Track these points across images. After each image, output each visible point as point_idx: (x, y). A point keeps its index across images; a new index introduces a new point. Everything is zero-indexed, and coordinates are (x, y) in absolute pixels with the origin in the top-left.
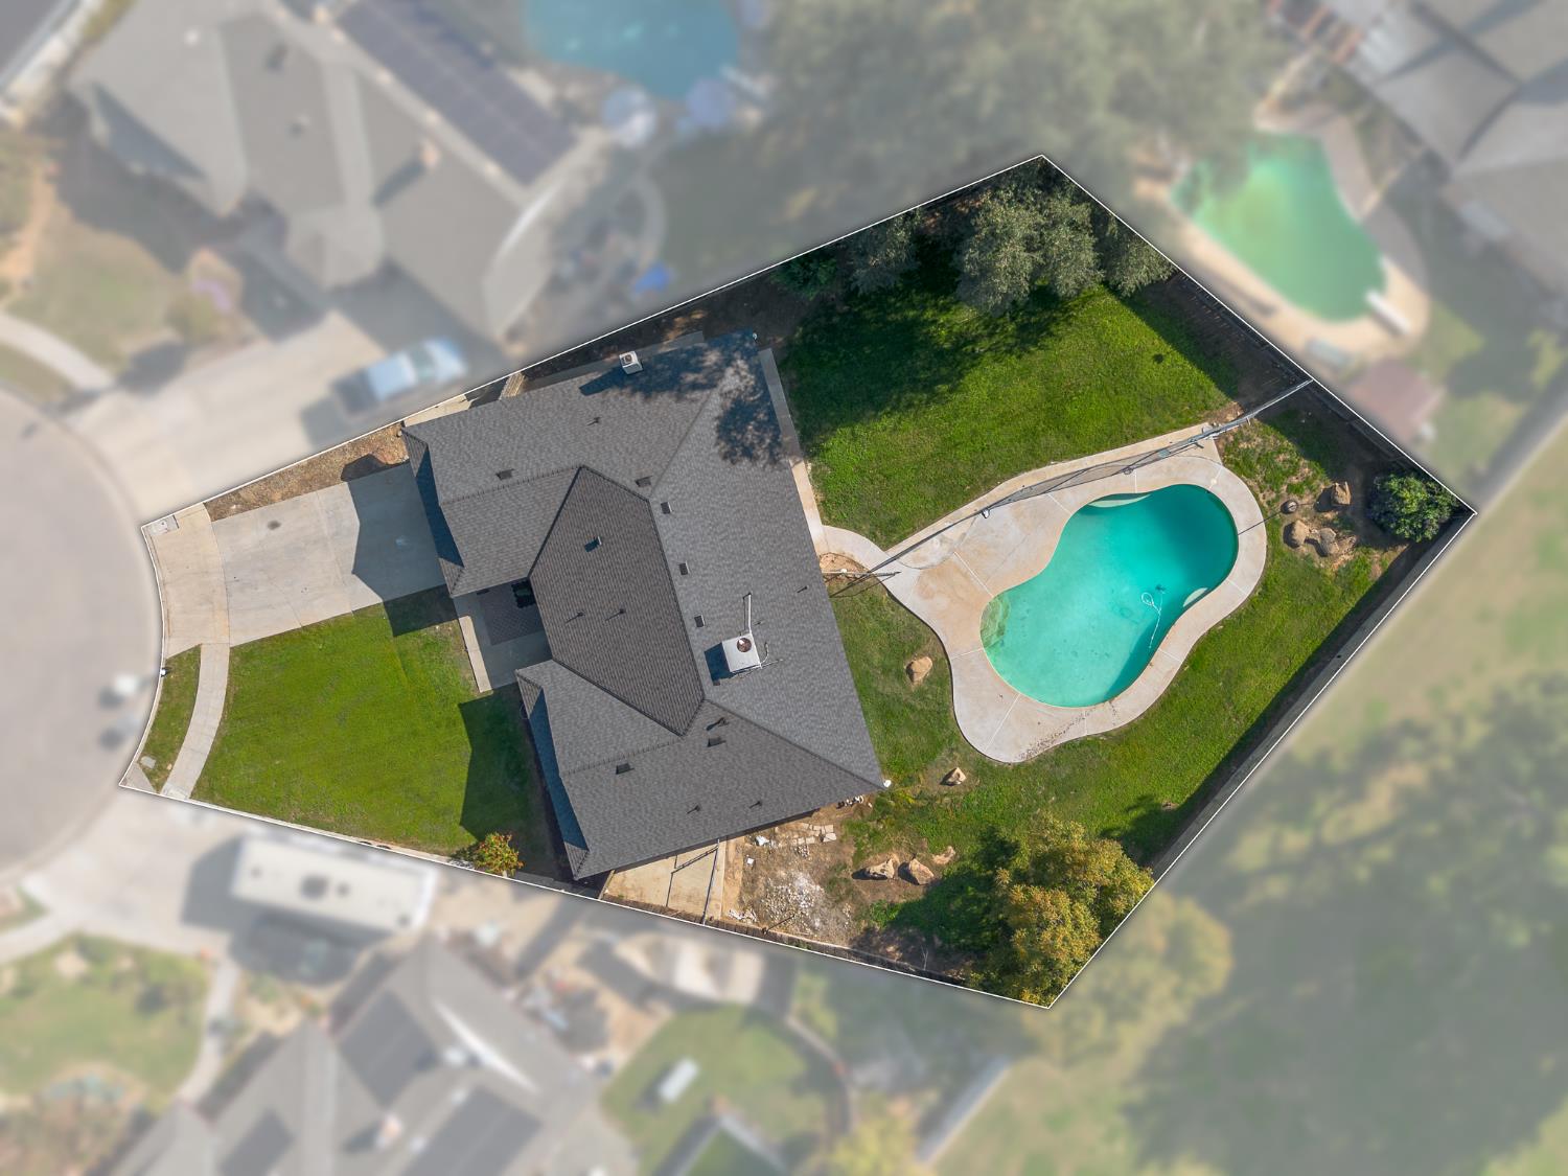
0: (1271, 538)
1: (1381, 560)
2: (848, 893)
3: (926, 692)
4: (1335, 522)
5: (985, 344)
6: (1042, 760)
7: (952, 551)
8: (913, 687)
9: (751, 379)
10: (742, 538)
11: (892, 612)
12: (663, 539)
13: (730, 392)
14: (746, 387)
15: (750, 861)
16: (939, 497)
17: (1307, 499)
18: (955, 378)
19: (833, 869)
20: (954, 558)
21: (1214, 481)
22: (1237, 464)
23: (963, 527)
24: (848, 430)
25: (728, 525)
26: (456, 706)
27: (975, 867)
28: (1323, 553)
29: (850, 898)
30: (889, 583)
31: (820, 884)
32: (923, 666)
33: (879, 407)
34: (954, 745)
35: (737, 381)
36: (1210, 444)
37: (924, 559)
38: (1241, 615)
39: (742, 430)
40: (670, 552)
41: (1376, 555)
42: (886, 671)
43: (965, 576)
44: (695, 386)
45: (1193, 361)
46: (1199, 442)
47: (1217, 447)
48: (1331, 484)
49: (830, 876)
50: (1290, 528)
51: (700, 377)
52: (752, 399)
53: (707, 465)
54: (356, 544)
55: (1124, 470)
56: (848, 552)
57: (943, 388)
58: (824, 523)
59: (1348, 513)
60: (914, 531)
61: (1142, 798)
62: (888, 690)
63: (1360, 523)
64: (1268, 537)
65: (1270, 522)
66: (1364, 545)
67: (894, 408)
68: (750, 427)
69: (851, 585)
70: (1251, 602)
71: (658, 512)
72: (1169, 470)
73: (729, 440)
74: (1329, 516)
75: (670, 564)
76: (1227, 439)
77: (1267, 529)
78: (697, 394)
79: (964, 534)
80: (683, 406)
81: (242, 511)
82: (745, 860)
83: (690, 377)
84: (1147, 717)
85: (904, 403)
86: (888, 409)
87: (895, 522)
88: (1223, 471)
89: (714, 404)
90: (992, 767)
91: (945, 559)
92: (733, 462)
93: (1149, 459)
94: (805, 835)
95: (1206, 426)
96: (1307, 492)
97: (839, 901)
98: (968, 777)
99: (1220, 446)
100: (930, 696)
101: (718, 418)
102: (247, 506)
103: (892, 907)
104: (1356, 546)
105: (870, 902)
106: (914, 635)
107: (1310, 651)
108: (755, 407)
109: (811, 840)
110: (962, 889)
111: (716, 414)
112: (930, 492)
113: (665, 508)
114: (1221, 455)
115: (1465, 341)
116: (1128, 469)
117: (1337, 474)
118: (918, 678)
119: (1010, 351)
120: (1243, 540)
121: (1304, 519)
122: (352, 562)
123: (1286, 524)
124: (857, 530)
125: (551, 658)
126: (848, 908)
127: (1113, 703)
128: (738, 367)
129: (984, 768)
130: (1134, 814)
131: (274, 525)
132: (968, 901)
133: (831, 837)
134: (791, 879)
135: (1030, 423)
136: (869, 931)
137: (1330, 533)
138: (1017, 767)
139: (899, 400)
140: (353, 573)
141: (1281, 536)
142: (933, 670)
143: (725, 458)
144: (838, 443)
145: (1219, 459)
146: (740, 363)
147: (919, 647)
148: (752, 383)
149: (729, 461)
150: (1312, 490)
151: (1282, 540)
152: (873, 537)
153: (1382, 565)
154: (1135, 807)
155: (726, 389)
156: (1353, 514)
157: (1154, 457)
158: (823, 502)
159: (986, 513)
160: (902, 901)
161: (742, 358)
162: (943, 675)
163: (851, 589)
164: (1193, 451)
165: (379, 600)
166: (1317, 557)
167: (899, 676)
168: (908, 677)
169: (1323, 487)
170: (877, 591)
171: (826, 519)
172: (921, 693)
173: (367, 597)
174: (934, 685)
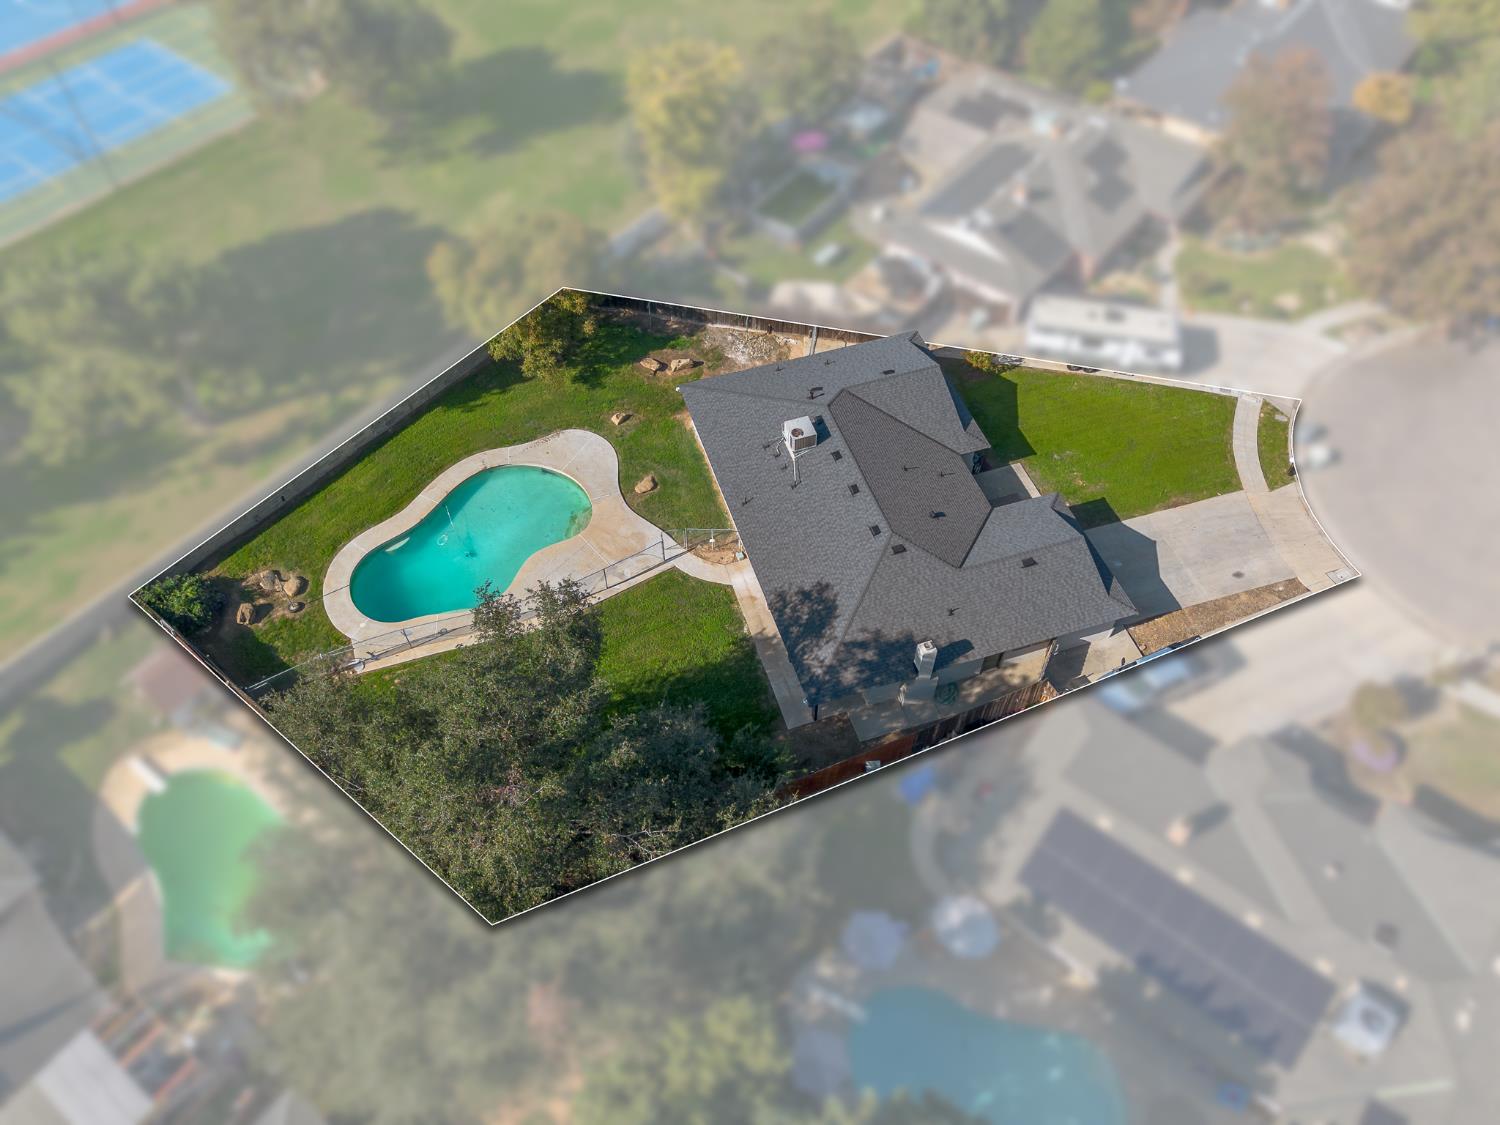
0: (319, 584)
1: (225, 569)
2: (707, 354)
3: (641, 471)
4: (258, 596)
6: (549, 431)
7: (614, 567)
8: (652, 473)
9: (808, 659)
10: (804, 525)
12: (875, 507)
13: (827, 642)
14: (812, 651)
16: (624, 607)
17: (278, 613)
19: (718, 366)
20: (613, 562)
21: (362, 625)
22: (337, 641)
23: (602, 585)
24: (711, 659)
25: (819, 532)
26: (1039, 454)
27: (608, 369)
28: (276, 572)
29: (705, 351)
30: (671, 543)
31: (727, 358)
32: (643, 486)
33: (680, 680)
34: (620, 439)
35: (819, 653)
36: (359, 654)
37: (640, 561)
38: (360, 529)
39: (812, 612)
40: (868, 499)
41: (227, 573)
42: (676, 484)
43: (603, 549)
44: (863, 645)
46: (370, 656)
47: (353, 654)
48: (253, 627)
49: (720, 362)
50: (300, 590)
51: (860, 655)
52: (806, 643)
53: (842, 574)
54: (1159, 561)
55: (447, 632)
56: (708, 565)
58: (731, 587)
60: (648, 582)
61: (471, 411)
62: (674, 471)
63: (236, 592)
64: (322, 584)
65: (317, 595)
66: (236, 580)
67: (665, 679)
68: (806, 617)
70: (349, 537)
71: (883, 526)
73: (822, 601)
74: (263, 601)
75: (867, 490)
77: (321, 591)
78: (860, 637)
80: (872, 627)
81: (1272, 585)
83: (870, 655)
84: (457, 459)
85: (655, 685)
86: (671, 679)
87: (664, 588)
88: (352, 635)
89: (839, 628)
90: (591, 426)
91: (621, 561)
92: (819, 583)
93: (421, 642)
95: (359, 670)
96: (276, 620)
97: (713, 350)
98: (610, 420)
99: (350, 654)
100: (638, 468)
101: (836, 617)
102: (1268, 588)
103: (673, 347)
104: (243, 580)
105: (690, 349)
106: (647, 509)
107: (306, 505)
108: (802, 636)
110: (619, 356)
111: (838, 620)
112: (633, 611)
113: (876, 530)
114: (350, 647)
115: (76, 757)
116: (442, 633)
117: (245, 634)
118: (647, 479)
120: (346, 580)
121: (285, 598)
122: (1158, 548)
123: (303, 594)
124: (699, 581)
125: (962, 456)
126: (707, 345)
127: (483, 467)
128: (821, 667)
129: (597, 426)
130: (479, 402)
131: (1238, 575)
132: (615, 350)
134: (752, 359)
136: (691, 334)
137: (265, 586)
138: (569, 426)
139: (661, 686)
140: (1155, 542)
141: (311, 589)
142: (634, 485)
143: (827, 586)
144: (720, 650)
145: (354, 644)
146: (819, 671)
147: (646, 500)
148: (806, 657)
149: (824, 583)
150: (272, 622)
151: (310, 583)
152: (685, 577)
153: (225, 565)
154: (478, 406)
155: (831, 644)
157: (417, 644)
158: (732, 602)
160: (665, 350)
161: (818, 677)
162: (626, 482)
164: (377, 650)
165: (1125, 522)
166: (282, 570)
167: (664, 482)
168: (656, 480)
169: (260, 624)
170: (682, 537)
171: (730, 592)
172: (645, 470)
173: (1136, 523)
174: (635, 475)
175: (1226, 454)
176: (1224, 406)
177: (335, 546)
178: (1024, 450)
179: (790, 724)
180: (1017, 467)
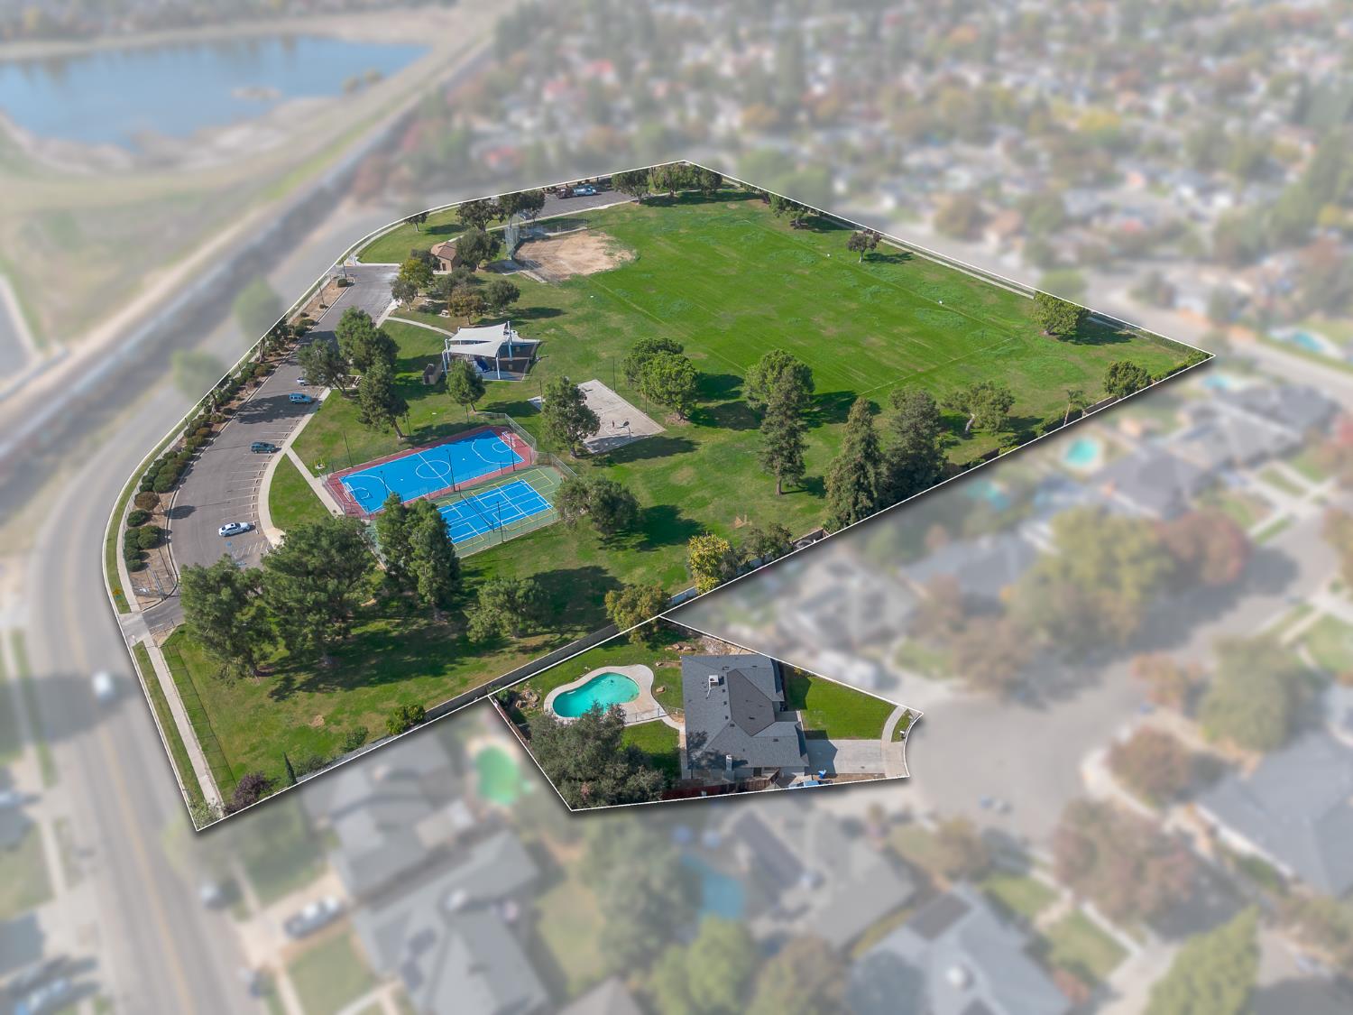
6: (633, 664)
7: (641, 715)
8: (664, 686)
9: (692, 755)
11: (665, 704)
12: (730, 710)
14: (694, 753)
16: (640, 729)
17: (529, 706)
24: (664, 752)
25: (709, 715)
26: (811, 710)
27: (660, 645)
28: (529, 692)
29: (698, 646)
30: (663, 711)
31: (705, 650)
32: (660, 689)
34: (657, 671)
35: (696, 754)
37: (650, 715)
38: (561, 685)
39: (698, 741)
40: (729, 707)
41: (515, 690)
42: (671, 692)
43: (639, 708)
44: (711, 754)
48: (521, 708)
49: (702, 650)
50: (537, 701)
51: (709, 757)
52: (693, 750)
53: (712, 730)
54: (835, 756)
56: (674, 722)
59: (519, 700)
60: (650, 722)
62: (672, 687)
64: (544, 700)
65: (542, 703)
68: (696, 742)
69: (676, 713)
70: (556, 687)
71: (730, 717)
73: (702, 737)
74: (525, 701)
75: (729, 704)
78: (712, 751)
80: (717, 749)
81: (873, 773)
83: (713, 758)
84: (598, 667)
87: (655, 726)
89: (705, 747)
90: (647, 665)
91: (644, 714)
92: (704, 732)
97: (702, 646)
98: (655, 664)
100: (660, 683)
101: (705, 743)
103: (687, 642)
104: (520, 693)
105: (693, 644)
106: (658, 698)
108: (693, 748)
110: (665, 641)
112: (643, 731)
113: (727, 718)
117: (517, 710)
118: (662, 688)
120: (552, 700)
121: (532, 702)
122: (837, 752)
124: (669, 727)
125: (773, 702)
126: (700, 643)
127: (607, 672)
128: (696, 758)
129: (650, 665)
131: (863, 767)
132: (664, 639)
134: (715, 652)
136: (695, 638)
137: (526, 697)
138: (640, 663)
140: (837, 749)
141: (540, 701)
142: (657, 689)
143: (706, 733)
144: (667, 749)
147: (659, 695)
151: (541, 697)
152: (664, 723)
153: (515, 687)
155: (701, 751)
158: (675, 735)
160: (684, 642)
161: (694, 760)
162: (654, 688)
165: (829, 740)
166: (532, 692)
167: (668, 690)
168: (665, 689)
169: (523, 708)
170: (668, 710)
171: (678, 732)
172: (662, 684)
173: (834, 742)
174: (658, 685)
175: (882, 725)
176: (891, 708)
177: (551, 688)
178: (803, 707)
179: (683, 778)
180: (798, 712)
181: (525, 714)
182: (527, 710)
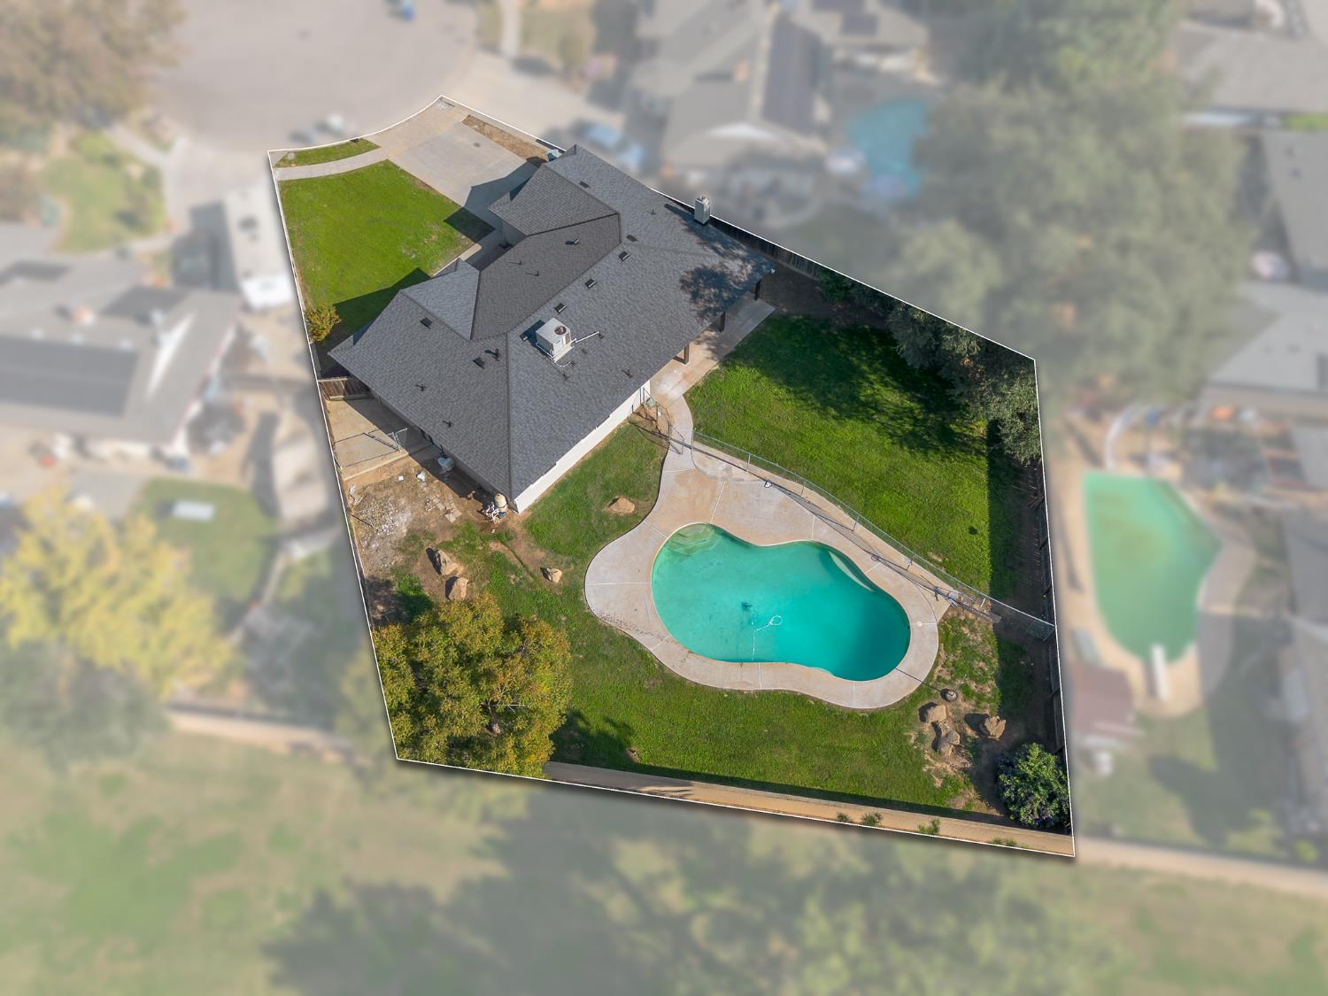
0: (914, 698)
1: (970, 800)
2: (412, 553)
3: (607, 521)
4: (969, 740)
5: (884, 419)
6: (607, 629)
7: (724, 479)
8: (605, 509)
9: (744, 278)
11: (651, 468)
12: (603, 262)
13: (726, 268)
14: (737, 277)
15: (401, 478)
17: (967, 707)
18: (844, 414)
19: (425, 533)
20: (720, 483)
21: (920, 624)
22: (947, 634)
23: (746, 476)
24: (758, 374)
28: (936, 746)
29: (409, 557)
30: (671, 455)
31: (409, 531)
32: (625, 507)
33: (788, 383)
34: (578, 561)
35: (737, 270)
36: (944, 605)
37: (705, 466)
38: (835, 712)
39: (707, 286)
40: (595, 270)
41: (972, 793)
42: (606, 487)
43: (713, 497)
44: (715, 249)
45: (992, 555)
46: (939, 596)
47: (948, 611)
49: (418, 534)
50: (933, 705)
52: (732, 284)
53: (669, 272)
54: (492, 180)
55: (872, 555)
56: (676, 419)
57: (833, 412)
58: (685, 395)
59: (985, 747)
60: (721, 449)
61: (625, 726)
62: (591, 496)
63: (985, 761)
64: (912, 695)
65: (925, 688)
66: (970, 777)
67: (795, 392)
68: (713, 290)
69: (653, 433)
70: (851, 714)
71: (617, 252)
72: (901, 586)
73: (695, 281)
74: (969, 732)
75: (588, 273)
76: (958, 615)
77: (918, 689)
79: (743, 480)
81: (476, 130)
82: (400, 475)
83: (719, 246)
84: (699, 691)
85: (804, 395)
86: (791, 389)
88: (933, 626)
90: (577, 596)
91: (716, 478)
92: (682, 288)
93: (897, 568)
94: (442, 500)
95: (955, 593)
96: (973, 702)
97: (401, 550)
98: (559, 585)
99: (950, 614)
100: (605, 524)
101: (705, 267)
102: (481, 131)
103: (419, 589)
104: (965, 770)
105: (413, 571)
106: (645, 490)
108: (728, 288)
109: (441, 507)
111: (706, 264)
113: (623, 255)
114: (944, 618)
115: (1201, 753)
116: (877, 558)
117: (1005, 712)
118: (614, 508)
119: (891, 436)
120: (893, 675)
121: (950, 714)
122: (479, 184)
123: (934, 701)
124: (695, 416)
126: (400, 559)
128: (746, 266)
129: (573, 591)
130: (609, 728)
131: (477, 145)
133: (452, 518)
134: (402, 510)
135: (854, 476)
136: (388, 584)
137: (957, 740)
138: (591, 616)
139: (802, 392)
140: (473, 187)
141: (927, 698)
142: (627, 516)
143: (682, 281)
144: (745, 376)
145: (939, 618)
146: (749, 267)
147: (638, 497)
148: (742, 280)
149: (681, 285)
150: (978, 703)
151: (919, 706)
152: (697, 427)
153: (967, 805)
154: (614, 724)
155: (726, 264)
156: (987, 751)
157: (901, 571)
158: (698, 387)
159: (769, 484)
160: (427, 594)
161: (753, 267)
162: (626, 524)
163: (650, 434)
164: (929, 594)
165: (463, 205)
166: (929, 745)
167: (607, 497)
168: (610, 502)
169: (986, 710)
170: (659, 451)
171: (688, 395)
172: (603, 517)
174: (615, 523)
176: (291, 185)
179: (771, 309)
181: (989, 688)
182: (980, 697)
